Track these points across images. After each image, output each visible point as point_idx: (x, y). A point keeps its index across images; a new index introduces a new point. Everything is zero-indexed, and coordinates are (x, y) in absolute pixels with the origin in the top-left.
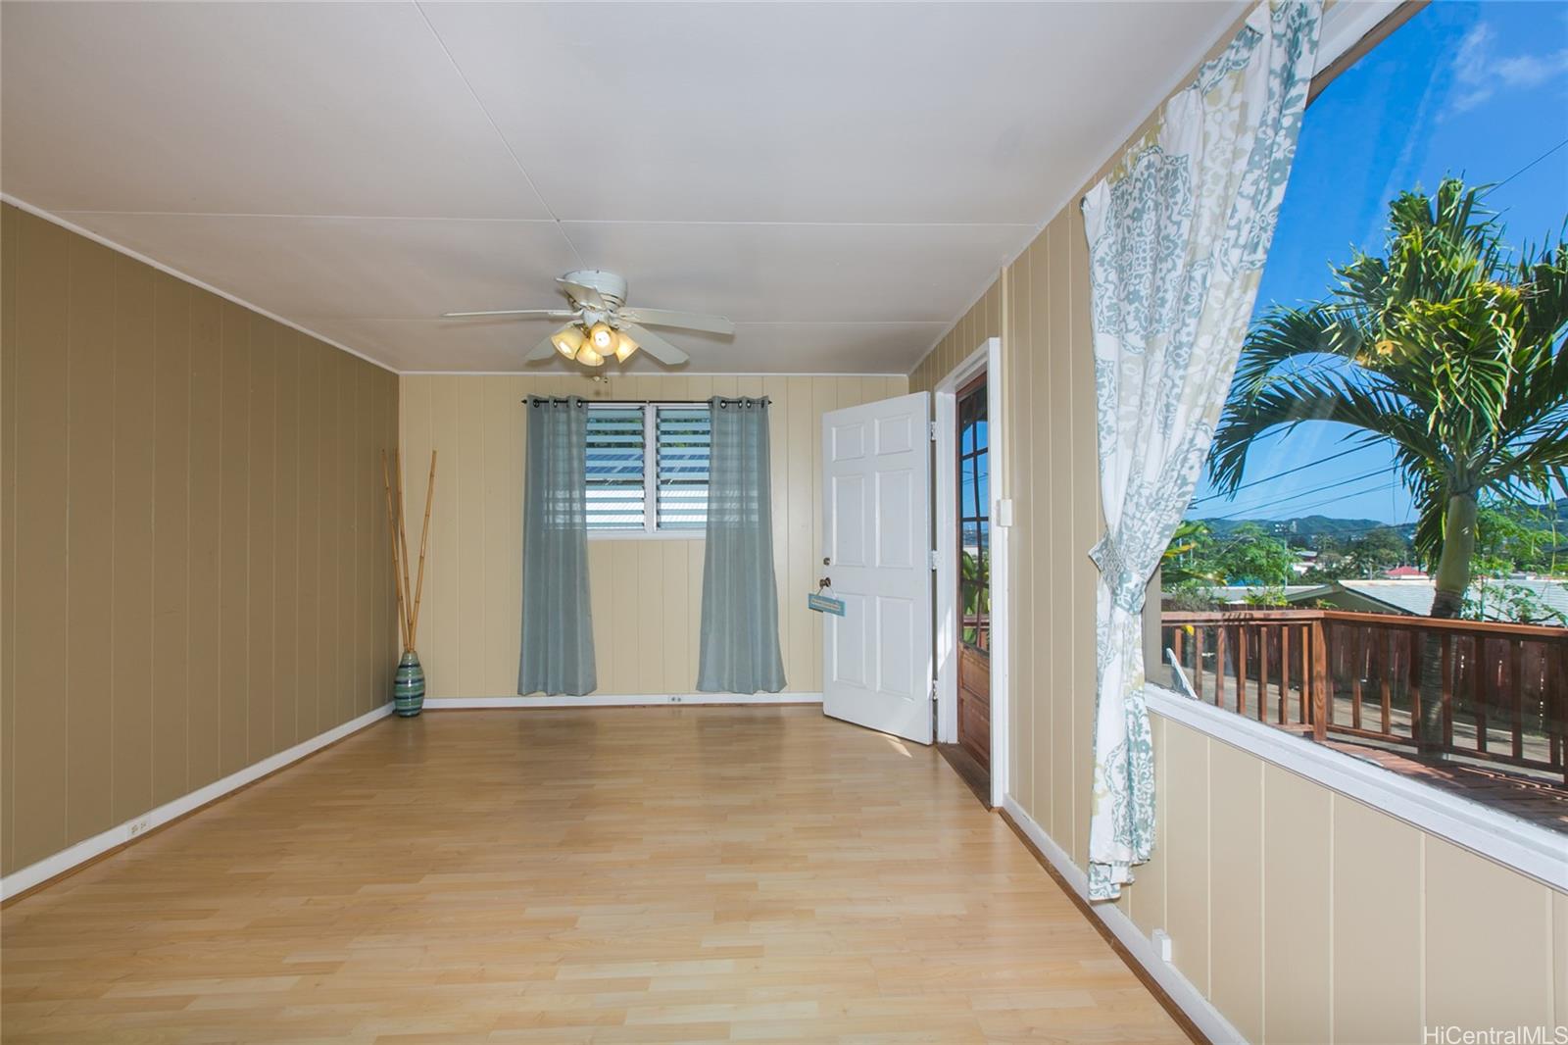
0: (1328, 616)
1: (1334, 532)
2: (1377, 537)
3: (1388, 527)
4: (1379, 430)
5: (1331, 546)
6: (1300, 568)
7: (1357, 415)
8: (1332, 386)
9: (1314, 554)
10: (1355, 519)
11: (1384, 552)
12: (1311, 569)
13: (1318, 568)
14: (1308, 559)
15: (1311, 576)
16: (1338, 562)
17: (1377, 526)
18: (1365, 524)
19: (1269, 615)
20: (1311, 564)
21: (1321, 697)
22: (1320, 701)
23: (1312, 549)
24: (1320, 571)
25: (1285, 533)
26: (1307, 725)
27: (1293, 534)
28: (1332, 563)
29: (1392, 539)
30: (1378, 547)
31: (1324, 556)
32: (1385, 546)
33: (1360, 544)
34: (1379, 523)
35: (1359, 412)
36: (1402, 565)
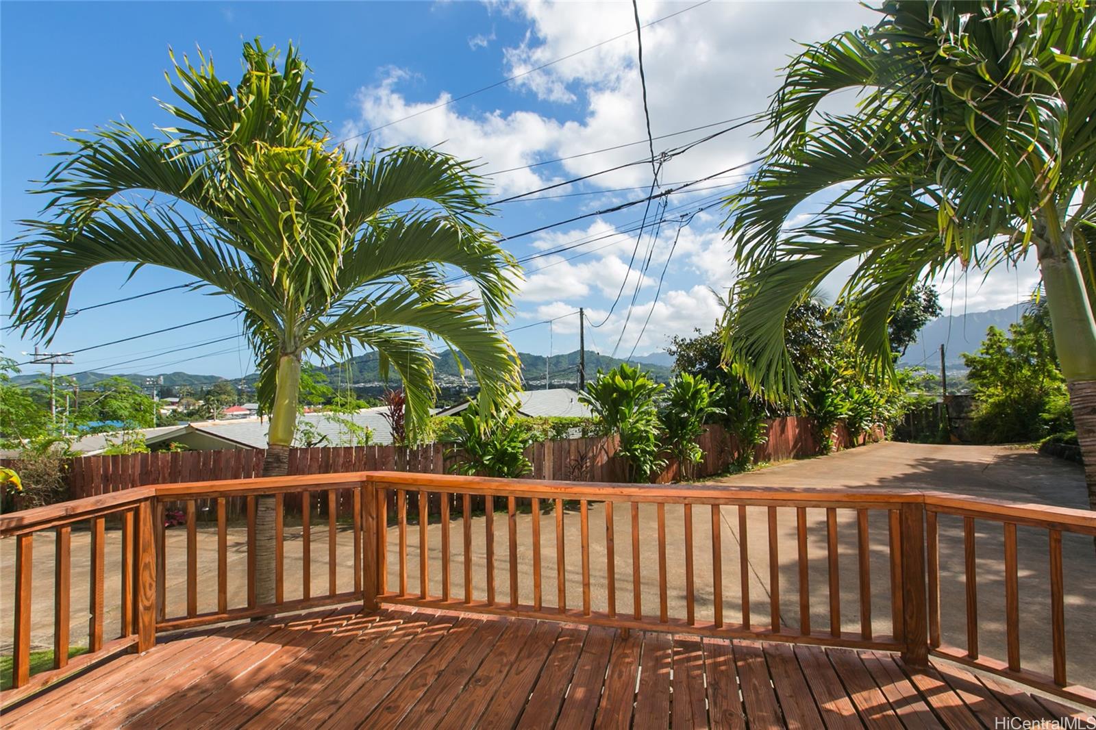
0: (159, 494)
1: (192, 384)
2: (220, 387)
3: (226, 381)
4: (222, 287)
5: (190, 394)
6: (166, 411)
7: (202, 268)
8: (177, 230)
9: (177, 400)
10: (206, 375)
11: (223, 397)
12: (174, 411)
13: (180, 410)
14: (173, 404)
15: (175, 416)
16: (194, 405)
17: (220, 380)
18: (211, 379)
19: (73, 509)
20: (174, 407)
21: (149, 593)
22: (148, 599)
23: (176, 397)
24: (180, 413)
25: (155, 384)
26: (131, 636)
27: (161, 386)
28: (189, 406)
29: (229, 388)
30: (220, 394)
31: (184, 401)
32: (224, 393)
33: (209, 392)
34: (220, 378)
35: (203, 264)
36: (234, 405)
